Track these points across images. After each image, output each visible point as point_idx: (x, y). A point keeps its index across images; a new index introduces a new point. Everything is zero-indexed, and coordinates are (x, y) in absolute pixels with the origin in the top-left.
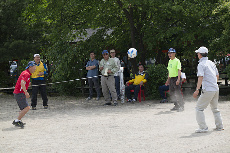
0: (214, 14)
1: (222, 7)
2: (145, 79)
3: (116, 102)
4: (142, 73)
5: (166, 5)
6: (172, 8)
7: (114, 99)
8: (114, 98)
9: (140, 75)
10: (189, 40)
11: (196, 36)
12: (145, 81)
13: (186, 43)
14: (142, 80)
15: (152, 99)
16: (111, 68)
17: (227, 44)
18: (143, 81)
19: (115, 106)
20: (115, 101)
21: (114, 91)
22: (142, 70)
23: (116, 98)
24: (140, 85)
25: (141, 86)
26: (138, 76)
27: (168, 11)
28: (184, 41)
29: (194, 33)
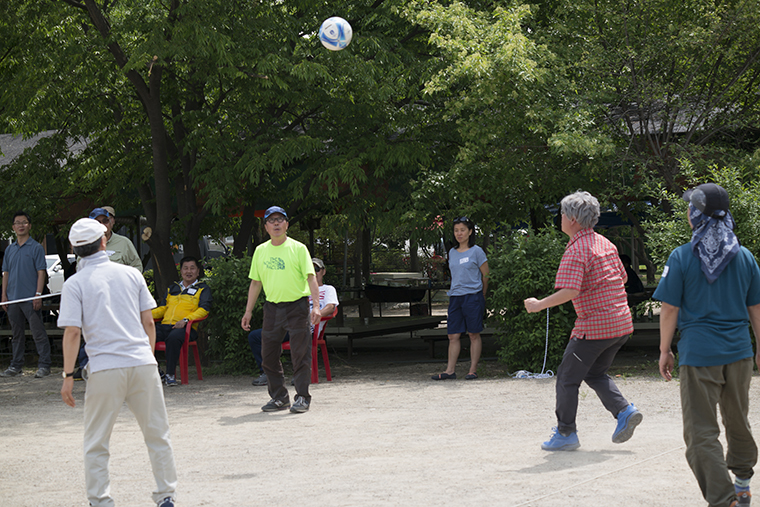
0: (431, 93)
1: (456, 72)
2: (200, 305)
4: (193, 287)
5: (271, 60)
6: (293, 72)
9: (185, 292)
10: (344, 181)
11: (368, 167)
13: (336, 188)
14: (192, 310)
15: (226, 373)
17: (470, 191)
22: (194, 277)
26: (179, 296)
27: (278, 81)
28: (329, 182)
29: (363, 156)
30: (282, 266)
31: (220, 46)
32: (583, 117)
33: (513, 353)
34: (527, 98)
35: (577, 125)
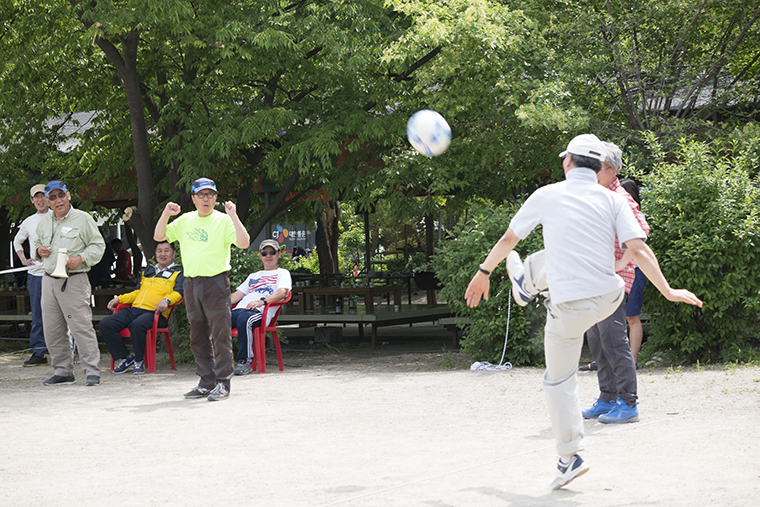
1: (417, 38)
2: (175, 289)
3: (96, 373)
4: (168, 270)
5: (230, 27)
6: (256, 40)
7: (86, 359)
8: (86, 356)
9: (160, 275)
10: (316, 154)
11: (343, 139)
12: (175, 296)
13: (308, 163)
14: (165, 294)
16: (78, 246)
17: (447, 168)
18: (168, 297)
19: (91, 385)
20: (93, 367)
21: (86, 330)
23: (93, 358)
24: (153, 312)
25: (156, 317)
26: (153, 278)
27: (240, 50)
28: (301, 156)
29: (338, 129)
30: (205, 238)
31: (173, 12)
32: (558, 88)
33: (473, 343)
34: (498, 67)
35: (551, 96)
